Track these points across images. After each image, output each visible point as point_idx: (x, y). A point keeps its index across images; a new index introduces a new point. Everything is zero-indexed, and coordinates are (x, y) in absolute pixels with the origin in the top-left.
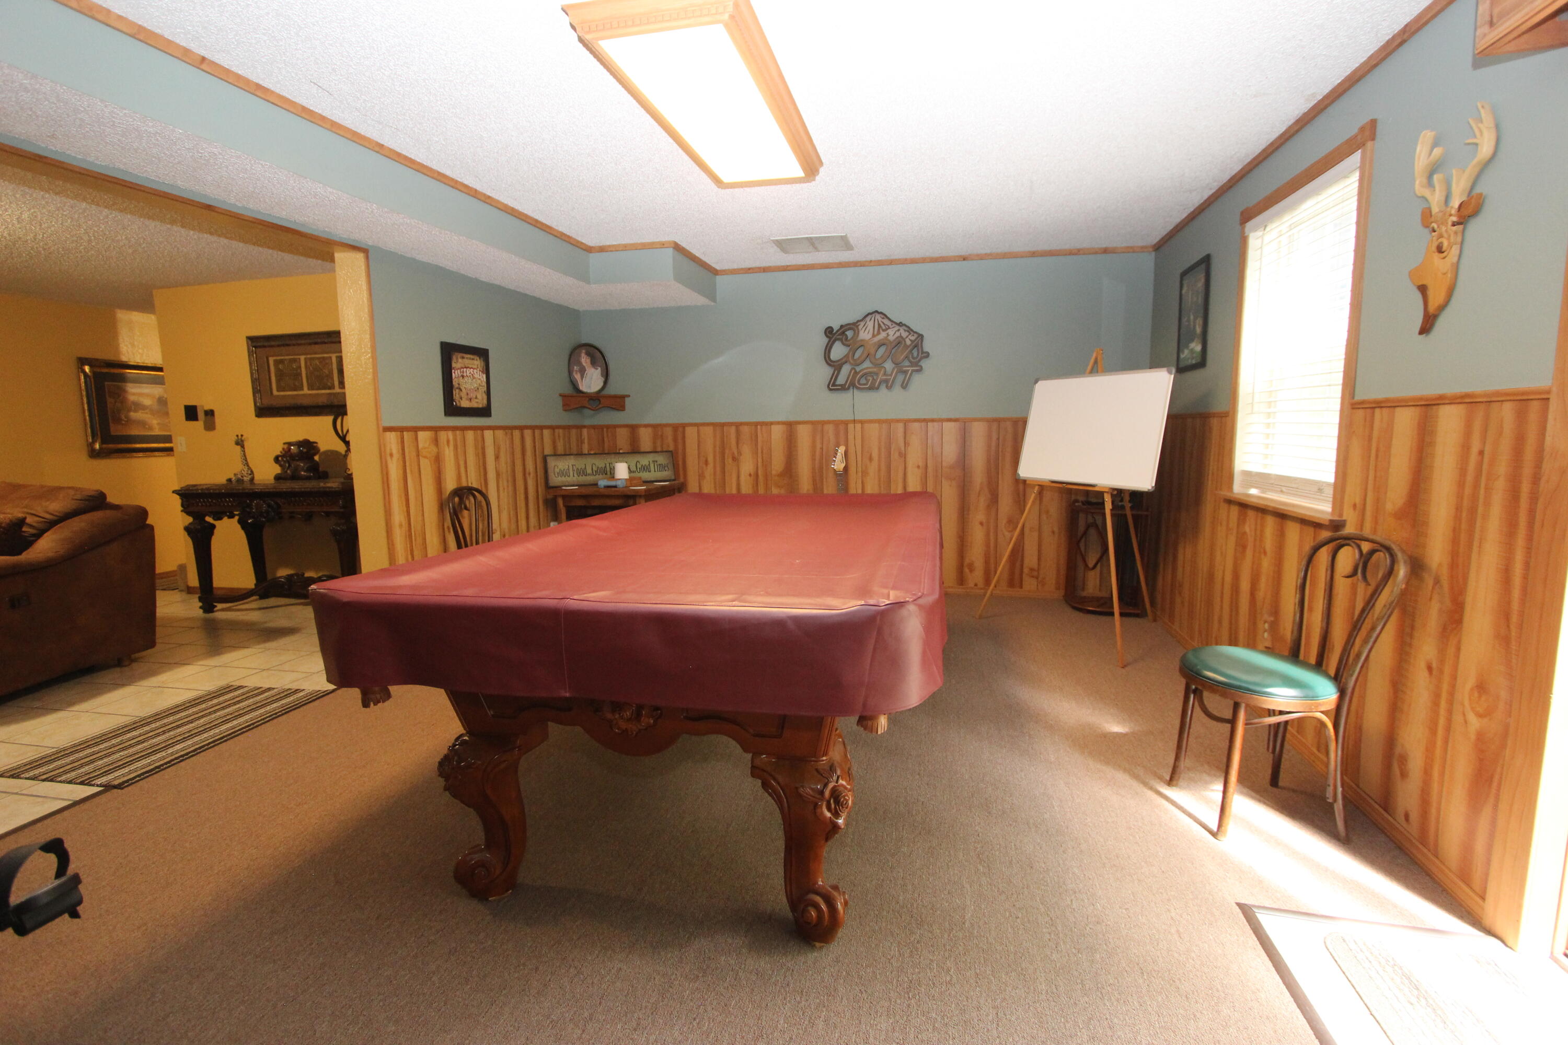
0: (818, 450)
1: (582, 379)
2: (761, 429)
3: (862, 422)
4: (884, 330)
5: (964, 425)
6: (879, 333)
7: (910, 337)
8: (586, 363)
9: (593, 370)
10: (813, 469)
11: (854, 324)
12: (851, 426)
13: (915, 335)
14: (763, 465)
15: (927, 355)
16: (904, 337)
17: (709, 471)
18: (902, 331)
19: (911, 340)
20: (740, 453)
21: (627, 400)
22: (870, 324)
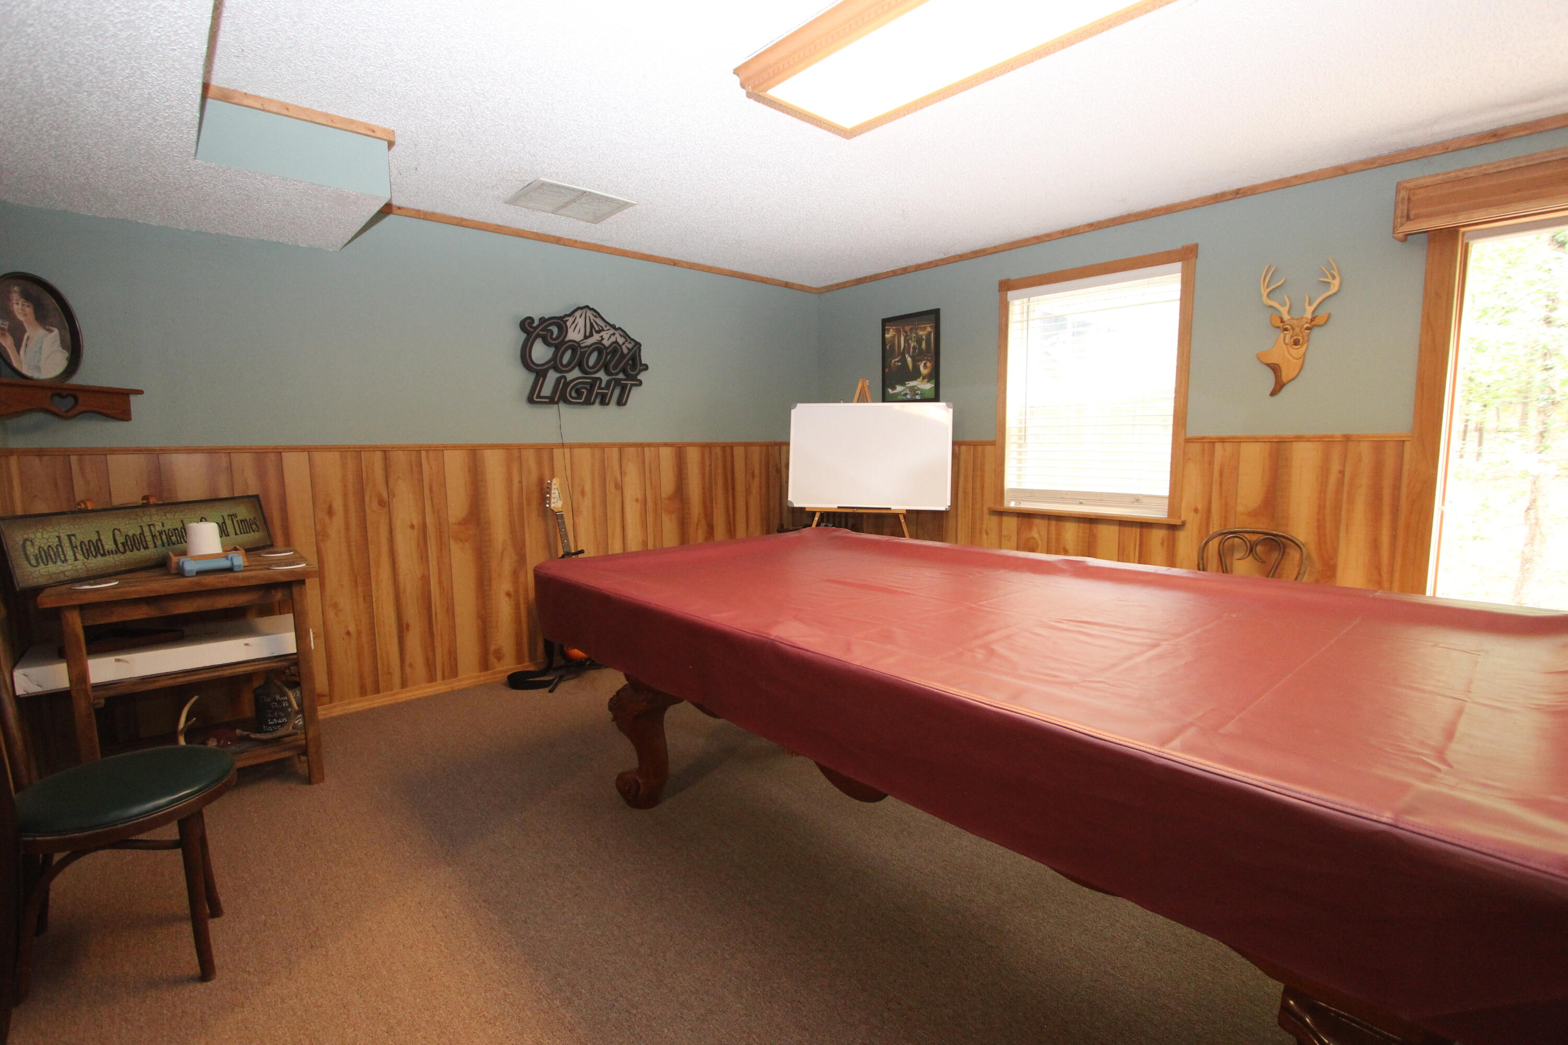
0: (516, 486)
1: (18, 351)
2: (428, 457)
3: (572, 447)
4: (598, 332)
5: (680, 451)
6: (591, 335)
7: (626, 343)
8: (25, 315)
9: (41, 332)
10: (511, 510)
11: (561, 318)
12: (557, 453)
13: (632, 342)
14: (433, 511)
15: (646, 367)
16: (621, 343)
17: (335, 527)
18: (617, 335)
19: (628, 348)
20: (391, 494)
21: (133, 399)
22: (580, 322)
